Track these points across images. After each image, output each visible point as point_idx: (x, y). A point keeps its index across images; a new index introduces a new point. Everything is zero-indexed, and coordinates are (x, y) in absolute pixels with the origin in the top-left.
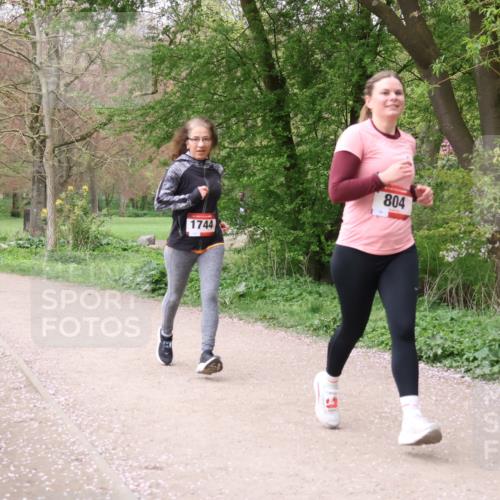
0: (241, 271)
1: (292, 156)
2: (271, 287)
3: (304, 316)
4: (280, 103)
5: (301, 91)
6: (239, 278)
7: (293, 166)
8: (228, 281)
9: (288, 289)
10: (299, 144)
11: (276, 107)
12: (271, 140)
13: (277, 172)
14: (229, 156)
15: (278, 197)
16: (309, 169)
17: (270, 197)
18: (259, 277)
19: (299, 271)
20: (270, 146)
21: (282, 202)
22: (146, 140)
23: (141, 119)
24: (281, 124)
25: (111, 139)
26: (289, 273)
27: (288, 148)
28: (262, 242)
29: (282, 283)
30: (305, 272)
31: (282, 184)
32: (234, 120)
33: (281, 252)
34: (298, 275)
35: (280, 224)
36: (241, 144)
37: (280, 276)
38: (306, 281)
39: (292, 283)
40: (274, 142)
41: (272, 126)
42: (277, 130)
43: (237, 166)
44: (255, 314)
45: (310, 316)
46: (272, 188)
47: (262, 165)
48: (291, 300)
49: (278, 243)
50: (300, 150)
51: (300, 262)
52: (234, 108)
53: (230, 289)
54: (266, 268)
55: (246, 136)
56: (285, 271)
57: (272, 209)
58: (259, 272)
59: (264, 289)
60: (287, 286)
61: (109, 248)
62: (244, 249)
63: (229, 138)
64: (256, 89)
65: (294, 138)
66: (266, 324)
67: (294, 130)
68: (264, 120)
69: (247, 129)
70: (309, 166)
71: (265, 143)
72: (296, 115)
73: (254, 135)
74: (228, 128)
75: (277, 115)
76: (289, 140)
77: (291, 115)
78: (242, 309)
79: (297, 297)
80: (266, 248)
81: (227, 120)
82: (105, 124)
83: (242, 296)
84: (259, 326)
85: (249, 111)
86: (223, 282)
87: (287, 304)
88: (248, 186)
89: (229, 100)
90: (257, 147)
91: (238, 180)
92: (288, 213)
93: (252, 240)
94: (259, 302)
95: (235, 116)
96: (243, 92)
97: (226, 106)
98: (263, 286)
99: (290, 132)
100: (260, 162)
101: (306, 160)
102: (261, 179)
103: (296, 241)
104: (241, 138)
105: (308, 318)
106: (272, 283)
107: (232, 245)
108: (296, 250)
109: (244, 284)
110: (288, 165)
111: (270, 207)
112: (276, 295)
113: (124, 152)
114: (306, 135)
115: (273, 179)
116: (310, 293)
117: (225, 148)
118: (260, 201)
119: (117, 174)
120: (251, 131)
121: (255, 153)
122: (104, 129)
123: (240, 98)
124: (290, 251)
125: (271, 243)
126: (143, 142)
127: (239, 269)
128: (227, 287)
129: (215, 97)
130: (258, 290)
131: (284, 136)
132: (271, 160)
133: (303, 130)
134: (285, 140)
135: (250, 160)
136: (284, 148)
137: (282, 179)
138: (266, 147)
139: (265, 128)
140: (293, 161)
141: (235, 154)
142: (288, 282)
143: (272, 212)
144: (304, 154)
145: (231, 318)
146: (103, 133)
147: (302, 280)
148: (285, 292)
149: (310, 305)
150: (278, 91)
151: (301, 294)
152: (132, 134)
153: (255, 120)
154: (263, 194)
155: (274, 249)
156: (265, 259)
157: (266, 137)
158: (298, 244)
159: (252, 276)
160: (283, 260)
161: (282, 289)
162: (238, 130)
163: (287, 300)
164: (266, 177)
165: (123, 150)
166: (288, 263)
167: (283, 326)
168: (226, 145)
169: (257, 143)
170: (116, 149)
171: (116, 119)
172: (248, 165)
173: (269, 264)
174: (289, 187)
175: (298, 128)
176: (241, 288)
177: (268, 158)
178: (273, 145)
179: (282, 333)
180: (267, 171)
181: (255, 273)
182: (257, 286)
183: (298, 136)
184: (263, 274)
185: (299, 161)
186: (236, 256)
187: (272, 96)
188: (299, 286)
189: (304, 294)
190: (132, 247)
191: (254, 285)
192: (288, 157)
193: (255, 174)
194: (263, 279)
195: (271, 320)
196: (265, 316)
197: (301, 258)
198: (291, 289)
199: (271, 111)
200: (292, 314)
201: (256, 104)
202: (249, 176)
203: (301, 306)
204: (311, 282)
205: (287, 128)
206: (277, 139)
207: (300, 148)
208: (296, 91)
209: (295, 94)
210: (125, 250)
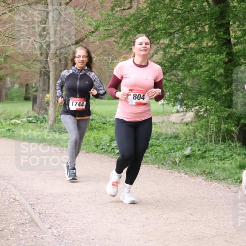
0: (188, 138)
1: (230, 54)
2: (210, 150)
3: (233, 171)
4: (223, 14)
5: (239, 4)
6: (186, 144)
7: (230, 61)
8: (178, 146)
9: (222, 151)
10: (235, 45)
11: (219, 17)
12: (215, 41)
13: (218, 66)
14: (183, 55)
15: (218, 84)
16: (242, 63)
17: (212, 84)
18: (202, 142)
19: (232, 138)
20: (214, 46)
21: (221, 88)
22: (122, 43)
23: (119, 28)
24: (222, 30)
25: (98, 43)
26: (224, 140)
27: (227, 48)
28: (205, 117)
29: (218, 147)
30: (235, 139)
31: (221, 75)
32: (187, 27)
33: (218, 125)
34: (230, 141)
35: (219, 103)
36: (192, 45)
37: (217, 142)
38: (236, 146)
39: (225, 147)
40: (217, 43)
41: (216, 31)
42: (219, 34)
43: (189, 61)
44: (197, 170)
45: (238, 171)
46: (213, 77)
47: (207, 60)
48: (224, 160)
49: (216, 118)
50: (236, 48)
51: (232, 131)
52: (188, 19)
53: (179, 151)
54: (206, 136)
55: (195, 40)
56: (220, 138)
57: (213, 93)
58: (201, 140)
59: (205, 152)
60: (222, 150)
61: (93, 122)
62: (191, 123)
63: (184, 41)
64: (205, 4)
65: (232, 40)
66: (205, 177)
67: (232, 34)
68: (210, 27)
69: (197, 34)
70: (242, 60)
71: (210, 44)
72: (234, 23)
73: (202, 38)
74: (183, 33)
75: (219, 23)
76: (228, 42)
77: (231, 23)
78: (187, 166)
79: (228, 158)
80: (208, 121)
81: (183, 27)
82: (93, 32)
83: (188, 157)
84: (200, 179)
85: (199, 20)
86: (175, 147)
87: (222, 162)
88: (196, 76)
89: (184, 13)
90: (204, 47)
91: (189, 72)
92: (225, 96)
93: (198, 116)
94: (201, 161)
95: (188, 24)
96: (196, 7)
97: (182, 17)
98: (204, 149)
99: (229, 35)
100: (205, 59)
101: (240, 56)
102: (206, 71)
103: (230, 116)
104: (193, 41)
105: (236, 173)
106: (211, 147)
107: (182, 119)
108: (230, 123)
109: (190, 148)
110: (227, 60)
111: (211, 91)
112: (213, 156)
113: (107, 53)
114: (241, 37)
115: (214, 71)
116: (239, 154)
117: (180, 48)
118: (204, 87)
119: (101, 69)
120: (200, 35)
121: (202, 52)
122: (92, 36)
123: (193, 11)
124: (225, 124)
125: (211, 118)
126: (120, 45)
127: (187, 136)
128: (178, 151)
129: (175, 10)
130: (200, 152)
131: (224, 39)
132: (214, 56)
133: (239, 33)
134: (225, 41)
135: (199, 56)
136: (224, 48)
137: (222, 71)
138: (211, 47)
139: (210, 33)
140: (230, 57)
141: (188, 53)
142: (223, 147)
143: (213, 96)
144: (239, 52)
145: (179, 173)
146: (91, 39)
147: (233, 145)
148: (220, 154)
149: (238, 164)
150: (222, 5)
151: (232, 155)
152: (113, 39)
153: (203, 27)
154: (207, 82)
155: (213, 122)
156: (206, 130)
157: (211, 40)
158: (231, 118)
159: (196, 142)
160: (220, 130)
161: (218, 152)
162: (190, 35)
163: (221, 160)
164: (210, 69)
165: (106, 51)
166: (223, 132)
167: (217, 178)
168: (181, 46)
169: (204, 44)
170: (101, 50)
171: (101, 28)
172: (196, 61)
173: (209, 133)
174: (226, 77)
175: (235, 32)
176: (188, 151)
177: (212, 55)
178: (216, 45)
179: (216, 184)
180: (211, 65)
181: (198, 140)
182: (199, 150)
183: (235, 38)
184: (204, 140)
185: (234, 57)
186: (185, 128)
187: (217, 9)
188: (230, 150)
189: (234, 155)
190: (110, 121)
191: (197, 149)
192: (226, 54)
193: (201, 67)
194: (204, 144)
195: (209, 174)
196: (204, 172)
197: (233, 129)
198: (224, 152)
199: (215, 20)
200: (224, 170)
201: (205, 15)
202: (197, 69)
203: (231, 164)
204: (240, 146)
205: (227, 32)
206: (219, 42)
207: (236, 47)
208: (235, 4)
209: (235, 7)
210: (104, 124)
